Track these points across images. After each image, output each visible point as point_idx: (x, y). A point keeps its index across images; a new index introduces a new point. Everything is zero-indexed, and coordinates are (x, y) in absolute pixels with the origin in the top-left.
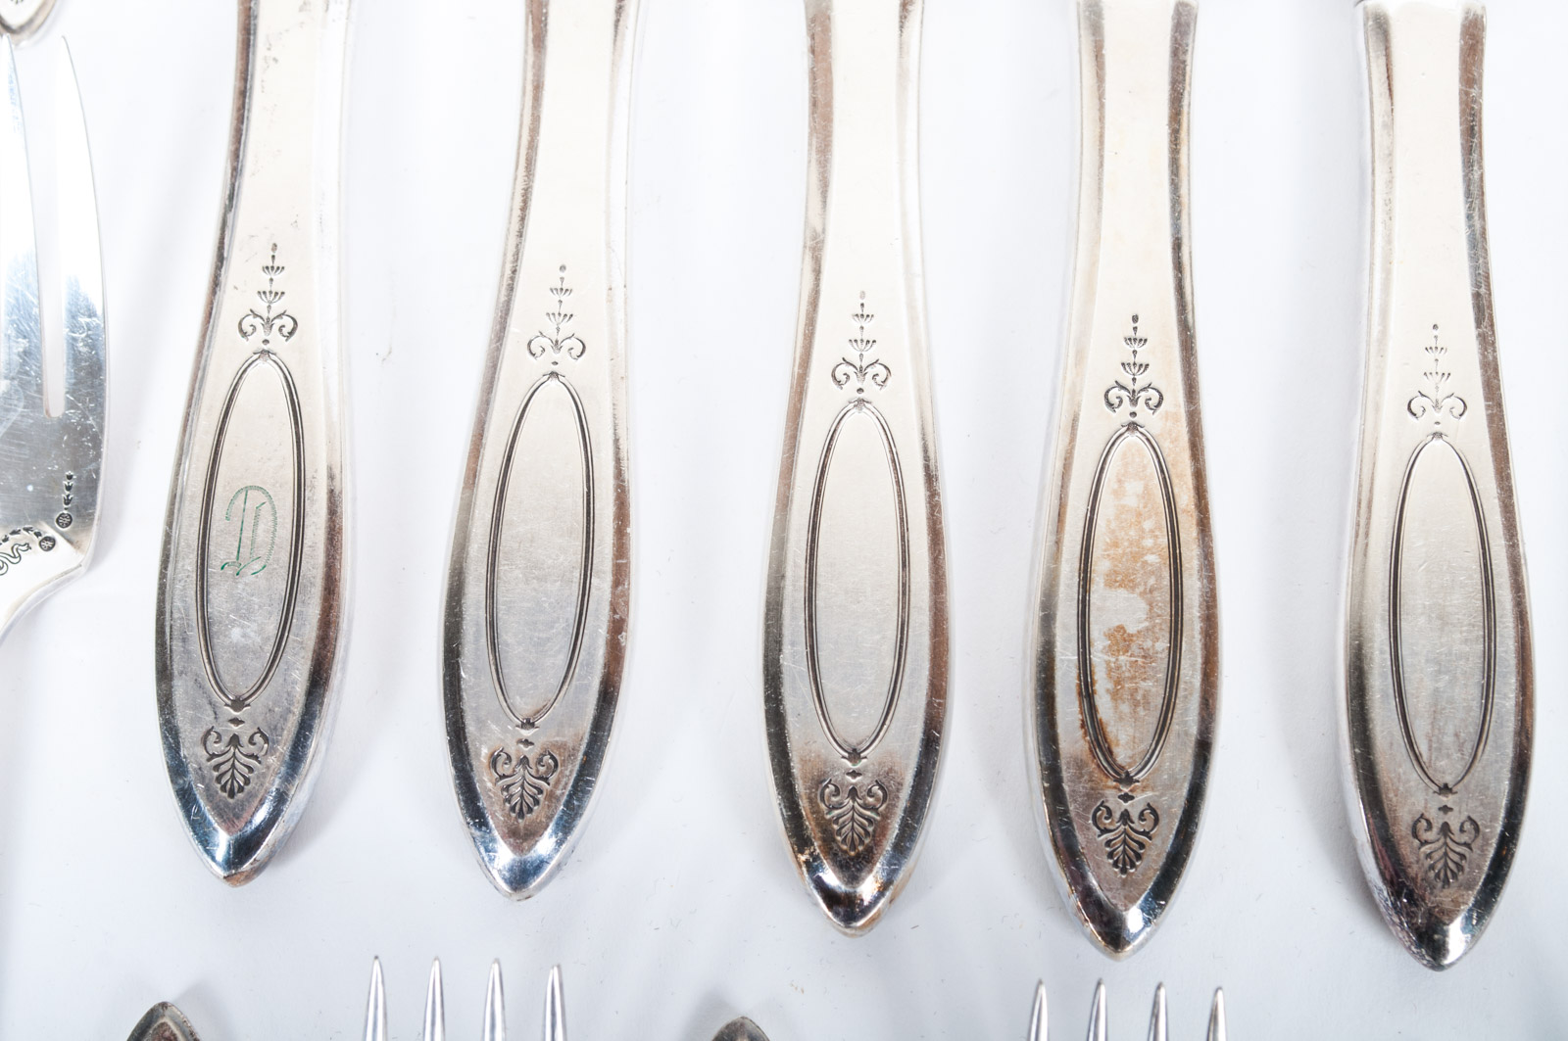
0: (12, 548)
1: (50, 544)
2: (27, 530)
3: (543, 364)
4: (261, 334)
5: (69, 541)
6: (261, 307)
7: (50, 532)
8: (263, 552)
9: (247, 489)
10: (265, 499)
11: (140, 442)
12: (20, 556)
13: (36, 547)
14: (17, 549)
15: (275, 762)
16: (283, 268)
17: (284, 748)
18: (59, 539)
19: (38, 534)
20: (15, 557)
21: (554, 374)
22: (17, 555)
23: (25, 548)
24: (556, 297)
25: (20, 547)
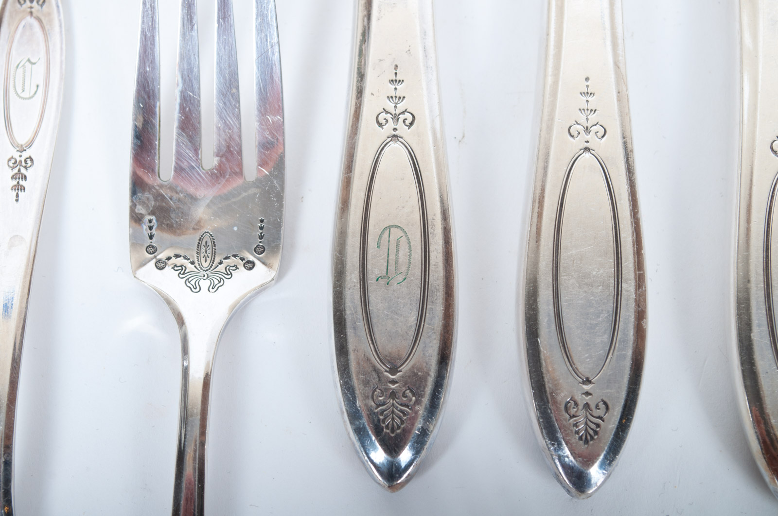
0: (226, 269)
1: (251, 265)
2: (235, 256)
3: (578, 143)
4: (391, 124)
5: (264, 263)
6: (390, 106)
7: (251, 258)
8: (403, 269)
9: (390, 227)
10: (402, 234)
11: (303, 197)
12: (231, 274)
13: (242, 268)
14: (229, 269)
15: (421, 410)
16: (403, 81)
17: (426, 400)
18: (257, 262)
19: (242, 259)
20: (228, 274)
21: (587, 149)
22: (229, 273)
23: (234, 268)
24: (585, 99)
25: (231, 268)
